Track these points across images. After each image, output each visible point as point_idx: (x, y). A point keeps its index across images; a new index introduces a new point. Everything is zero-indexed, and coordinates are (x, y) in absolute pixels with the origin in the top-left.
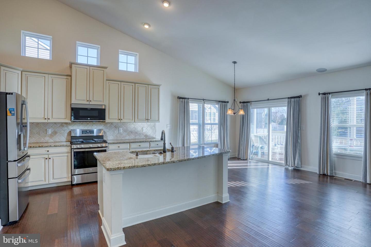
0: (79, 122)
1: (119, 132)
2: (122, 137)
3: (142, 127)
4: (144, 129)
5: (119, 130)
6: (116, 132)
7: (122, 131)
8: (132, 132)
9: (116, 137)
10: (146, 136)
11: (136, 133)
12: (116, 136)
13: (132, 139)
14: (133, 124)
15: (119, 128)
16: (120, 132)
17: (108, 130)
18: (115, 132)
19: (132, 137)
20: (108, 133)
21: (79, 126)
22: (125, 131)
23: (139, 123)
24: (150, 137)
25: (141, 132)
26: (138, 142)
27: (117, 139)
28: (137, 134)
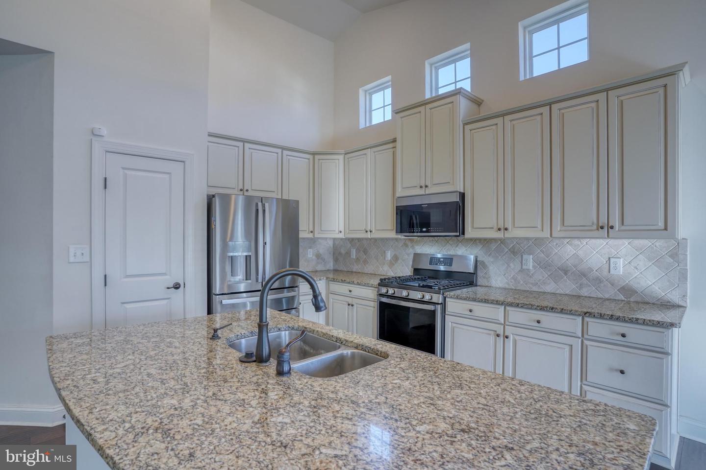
0: (432, 238)
1: (522, 268)
2: (532, 284)
3: (607, 256)
4: (616, 263)
5: (524, 262)
6: (515, 266)
7: (534, 267)
8: (566, 272)
9: (513, 281)
10: (627, 290)
11: (583, 274)
12: (513, 278)
13: (566, 295)
14: (571, 245)
15: (524, 256)
16: (524, 267)
17: (492, 260)
18: (511, 265)
19: (567, 287)
20: (491, 268)
21: (432, 246)
22: (544, 265)
23: (593, 241)
24: (647, 300)
25: (605, 272)
26: (531, 307)
27: (517, 288)
28: (584, 280)
